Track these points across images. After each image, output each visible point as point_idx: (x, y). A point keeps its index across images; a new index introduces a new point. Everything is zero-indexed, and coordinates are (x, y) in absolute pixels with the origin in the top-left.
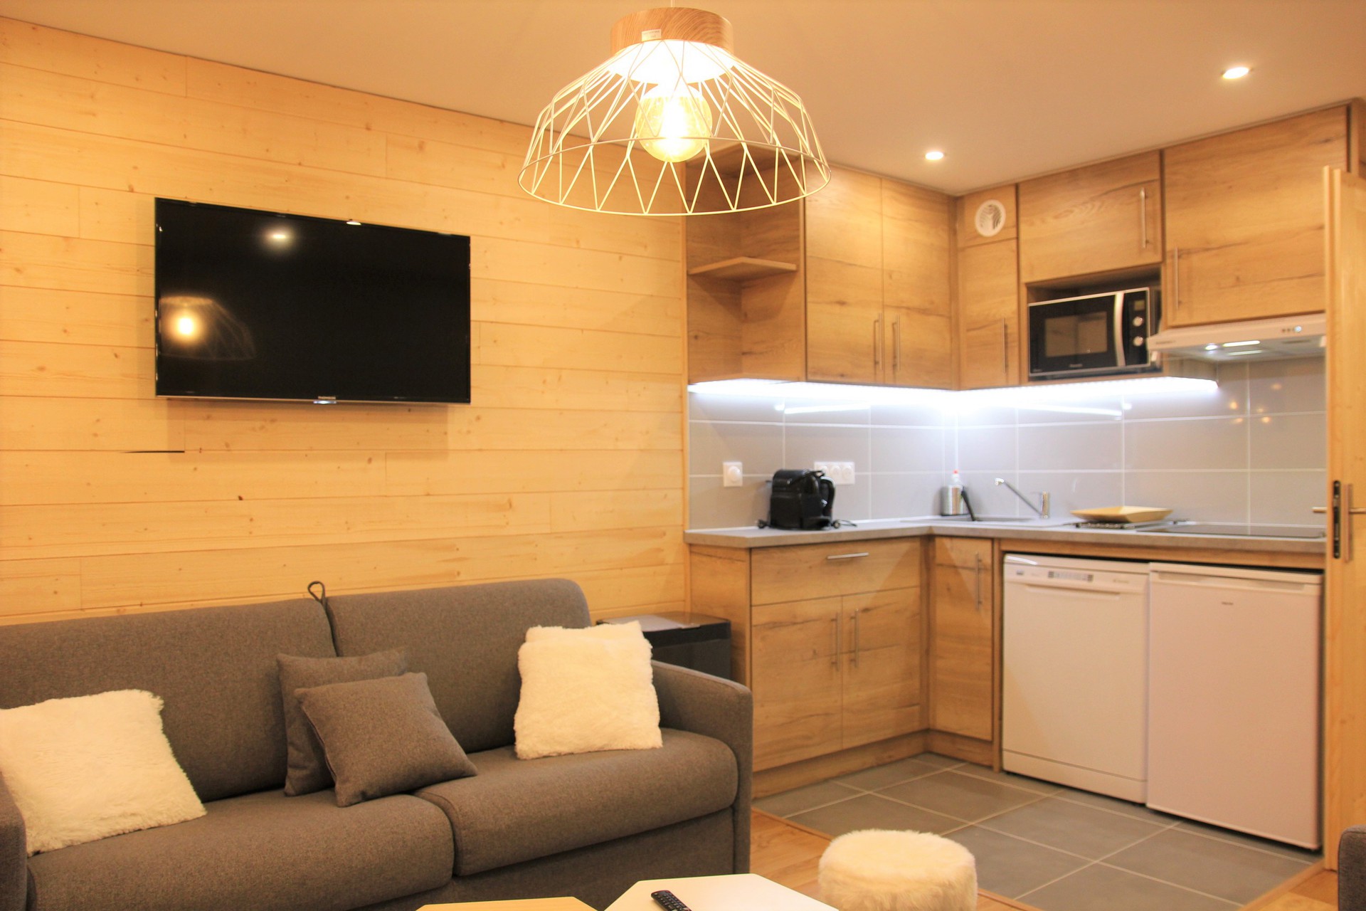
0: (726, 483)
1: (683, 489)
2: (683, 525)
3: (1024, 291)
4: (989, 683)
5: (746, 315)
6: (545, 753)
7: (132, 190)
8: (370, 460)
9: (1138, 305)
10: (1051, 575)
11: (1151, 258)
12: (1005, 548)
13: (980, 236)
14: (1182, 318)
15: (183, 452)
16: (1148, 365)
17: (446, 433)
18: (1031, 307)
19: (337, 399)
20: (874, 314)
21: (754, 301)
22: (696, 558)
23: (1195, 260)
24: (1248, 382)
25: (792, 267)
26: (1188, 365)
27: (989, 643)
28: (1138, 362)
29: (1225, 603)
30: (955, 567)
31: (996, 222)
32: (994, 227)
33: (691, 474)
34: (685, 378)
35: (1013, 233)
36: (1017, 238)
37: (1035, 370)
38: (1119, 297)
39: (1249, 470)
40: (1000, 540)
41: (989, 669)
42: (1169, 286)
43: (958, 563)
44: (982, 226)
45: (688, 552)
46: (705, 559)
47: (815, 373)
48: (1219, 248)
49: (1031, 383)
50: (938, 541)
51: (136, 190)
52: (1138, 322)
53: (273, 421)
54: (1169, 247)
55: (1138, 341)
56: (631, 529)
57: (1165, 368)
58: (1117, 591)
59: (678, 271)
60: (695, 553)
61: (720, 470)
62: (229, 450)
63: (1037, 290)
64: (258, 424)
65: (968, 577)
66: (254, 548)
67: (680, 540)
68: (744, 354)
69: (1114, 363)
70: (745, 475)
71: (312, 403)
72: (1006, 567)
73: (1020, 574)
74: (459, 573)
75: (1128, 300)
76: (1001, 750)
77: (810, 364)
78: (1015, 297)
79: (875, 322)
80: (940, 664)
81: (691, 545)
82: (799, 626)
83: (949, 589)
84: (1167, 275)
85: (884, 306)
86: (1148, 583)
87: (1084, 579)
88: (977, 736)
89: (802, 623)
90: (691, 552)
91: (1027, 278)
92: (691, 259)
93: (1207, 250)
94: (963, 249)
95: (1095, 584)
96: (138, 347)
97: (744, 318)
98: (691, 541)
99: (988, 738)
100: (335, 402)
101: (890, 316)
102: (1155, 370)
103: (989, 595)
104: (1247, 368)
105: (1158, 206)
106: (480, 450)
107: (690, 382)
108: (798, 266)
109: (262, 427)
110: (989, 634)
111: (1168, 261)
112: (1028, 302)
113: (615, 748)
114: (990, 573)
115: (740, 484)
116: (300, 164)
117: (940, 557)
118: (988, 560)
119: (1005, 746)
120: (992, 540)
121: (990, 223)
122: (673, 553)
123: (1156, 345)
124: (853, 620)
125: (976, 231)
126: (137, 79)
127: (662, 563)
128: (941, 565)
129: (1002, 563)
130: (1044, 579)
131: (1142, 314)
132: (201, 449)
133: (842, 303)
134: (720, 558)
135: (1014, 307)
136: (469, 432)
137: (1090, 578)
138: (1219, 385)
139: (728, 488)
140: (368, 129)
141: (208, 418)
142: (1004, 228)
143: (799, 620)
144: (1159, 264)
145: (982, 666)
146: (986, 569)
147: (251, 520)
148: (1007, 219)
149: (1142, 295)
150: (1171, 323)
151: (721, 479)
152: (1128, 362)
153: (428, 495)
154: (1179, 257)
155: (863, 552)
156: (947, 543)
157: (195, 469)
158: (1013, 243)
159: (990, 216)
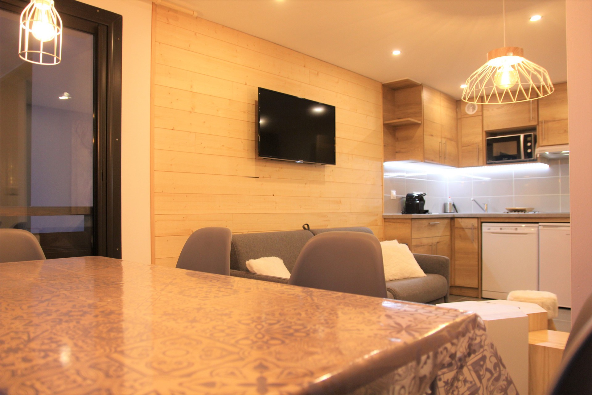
0: (392, 198)
1: (382, 199)
2: (382, 212)
3: (484, 134)
4: (477, 268)
5: (398, 139)
6: (392, 279)
7: (246, 84)
8: (306, 184)
9: (529, 139)
10: (501, 229)
11: (533, 123)
12: (482, 221)
13: (467, 114)
14: (545, 143)
15: (258, 178)
16: (533, 158)
17: (324, 175)
18: (488, 139)
19: (304, 161)
20: (439, 140)
21: (401, 134)
22: (387, 224)
23: (550, 124)
24: (560, 165)
25: (420, 122)
26: (544, 159)
27: (477, 254)
28: (529, 157)
29: (567, 235)
30: (463, 228)
31: (474, 109)
32: (473, 111)
33: (385, 194)
34: (383, 160)
35: (480, 114)
36: (482, 115)
37: (489, 161)
38: (522, 136)
39: (560, 194)
40: (481, 218)
41: (477, 263)
42: (540, 133)
43: (464, 227)
44: (468, 111)
45: (384, 222)
46: (391, 224)
47: (426, 159)
48: (559, 120)
49: (487, 165)
50: (456, 220)
51: (247, 84)
52: (529, 144)
53: (282, 168)
54: (540, 120)
55: (529, 151)
56: (370, 212)
57: (538, 160)
58: (527, 233)
59: (381, 122)
60: (386, 222)
61: (390, 193)
62: (270, 178)
63: (490, 133)
64: (278, 169)
65: (469, 232)
66: (276, 213)
67: (381, 217)
68: (397, 152)
69: (520, 157)
70: (397, 196)
71: (295, 162)
72: (483, 228)
73: (489, 229)
74: (328, 225)
75: (525, 137)
76: (481, 290)
77: (425, 156)
78: (481, 135)
79: (440, 142)
80: (457, 262)
81: (385, 219)
82: (423, 247)
83: (460, 236)
84: (539, 129)
85: (442, 137)
86: (538, 230)
87: (514, 230)
88: (473, 287)
89: (423, 246)
90: (385, 221)
91: (486, 129)
92: (384, 118)
93: (554, 121)
94: (460, 119)
95: (518, 231)
96: (248, 140)
97: (397, 140)
98: (385, 217)
99: (477, 287)
100: (302, 162)
101: (444, 141)
102: (535, 161)
103: (477, 237)
104: (559, 162)
105: (536, 106)
106: (333, 182)
107: (384, 161)
108: (422, 122)
109: (279, 170)
110: (477, 251)
111: (540, 124)
112: (486, 137)
113: (412, 277)
114: (477, 230)
115: (395, 198)
116: (288, 78)
117: (456, 225)
118: (476, 225)
119: (483, 289)
120: (478, 218)
121: (471, 110)
122: (380, 222)
123: (538, 151)
124: (435, 246)
125: (465, 112)
126: (248, 46)
127: (377, 225)
128: (457, 228)
129: (481, 226)
130: (499, 231)
131: (530, 141)
132: (263, 177)
133: (432, 136)
134: (399, 223)
135: (481, 139)
136: (330, 175)
137: (516, 229)
138: (550, 166)
139: (392, 200)
140: (305, 67)
141: (265, 166)
142: (477, 112)
143: (423, 245)
144: (536, 125)
145: (474, 262)
146: (475, 228)
147: (276, 203)
148: (478, 109)
149: (530, 136)
150: (541, 145)
151: (390, 196)
152: (525, 157)
153: (320, 197)
154: (545, 123)
155: (437, 222)
156: (460, 220)
157: (262, 184)
158: (480, 117)
159: (472, 107)
